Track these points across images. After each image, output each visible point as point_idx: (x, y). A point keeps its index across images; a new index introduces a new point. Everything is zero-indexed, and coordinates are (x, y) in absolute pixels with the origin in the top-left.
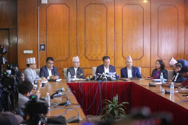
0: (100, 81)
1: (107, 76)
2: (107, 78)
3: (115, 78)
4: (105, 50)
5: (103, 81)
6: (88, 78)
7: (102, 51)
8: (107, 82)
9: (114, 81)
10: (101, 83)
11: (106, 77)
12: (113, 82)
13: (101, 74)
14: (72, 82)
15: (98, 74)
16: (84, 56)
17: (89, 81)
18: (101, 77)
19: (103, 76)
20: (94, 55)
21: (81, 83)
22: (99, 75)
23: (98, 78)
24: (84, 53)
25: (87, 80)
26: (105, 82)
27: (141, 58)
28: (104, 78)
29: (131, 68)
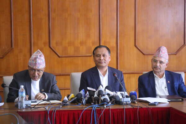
0: (95, 106)
1: (108, 94)
2: (111, 98)
3: (129, 99)
5: (103, 105)
6: (66, 98)
7: (88, 36)
8: (111, 106)
9: (127, 104)
10: (99, 111)
11: (107, 97)
12: (125, 107)
13: (95, 90)
14: (29, 110)
15: (88, 88)
16: (48, 47)
17: (69, 107)
18: (96, 95)
19: (100, 93)
20: (70, 44)
21: (51, 112)
22: (89, 91)
23: (89, 98)
24: (48, 40)
25: (64, 103)
26: (108, 108)
27: (178, 51)
28: (102, 98)
29: (164, 76)
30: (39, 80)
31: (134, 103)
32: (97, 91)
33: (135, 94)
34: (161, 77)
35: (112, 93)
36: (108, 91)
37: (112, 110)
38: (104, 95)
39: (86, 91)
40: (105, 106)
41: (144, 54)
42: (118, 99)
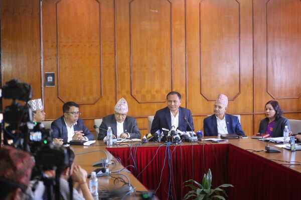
0: (169, 144)
1: (179, 134)
2: (181, 137)
3: (196, 138)
4: (167, 83)
5: (175, 142)
6: (145, 137)
7: (162, 86)
8: (181, 144)
9: (194, 142)
10: (172, 148)
11: (178, 136)
12: (193, 144)
13: (168, 130)
14: (116, 147)
15: (163, 129)
16: (130, 95)
17: (147, 144)
18: (169, 135)
19: (173, 133)
20: (148, 92)
21: (133, 148)
22: (163, 131)
23: (163, 137)
24: (129, 90)
25: (144, 142)
26: (179, 145)
27: (235, 97)
28: (174, 137)
29: (225, 118)
30: (123, 122)
31: (200, 140)
32: (170, 132)
33: (201, 133)
34: (222, 119)
35: (182, 133)
36: (179, 131)
37: (182, 146)
38: (176, 135)
39: (161, 131)
40: (177, 144)
41: (208, 100)
42: (187, 138)
